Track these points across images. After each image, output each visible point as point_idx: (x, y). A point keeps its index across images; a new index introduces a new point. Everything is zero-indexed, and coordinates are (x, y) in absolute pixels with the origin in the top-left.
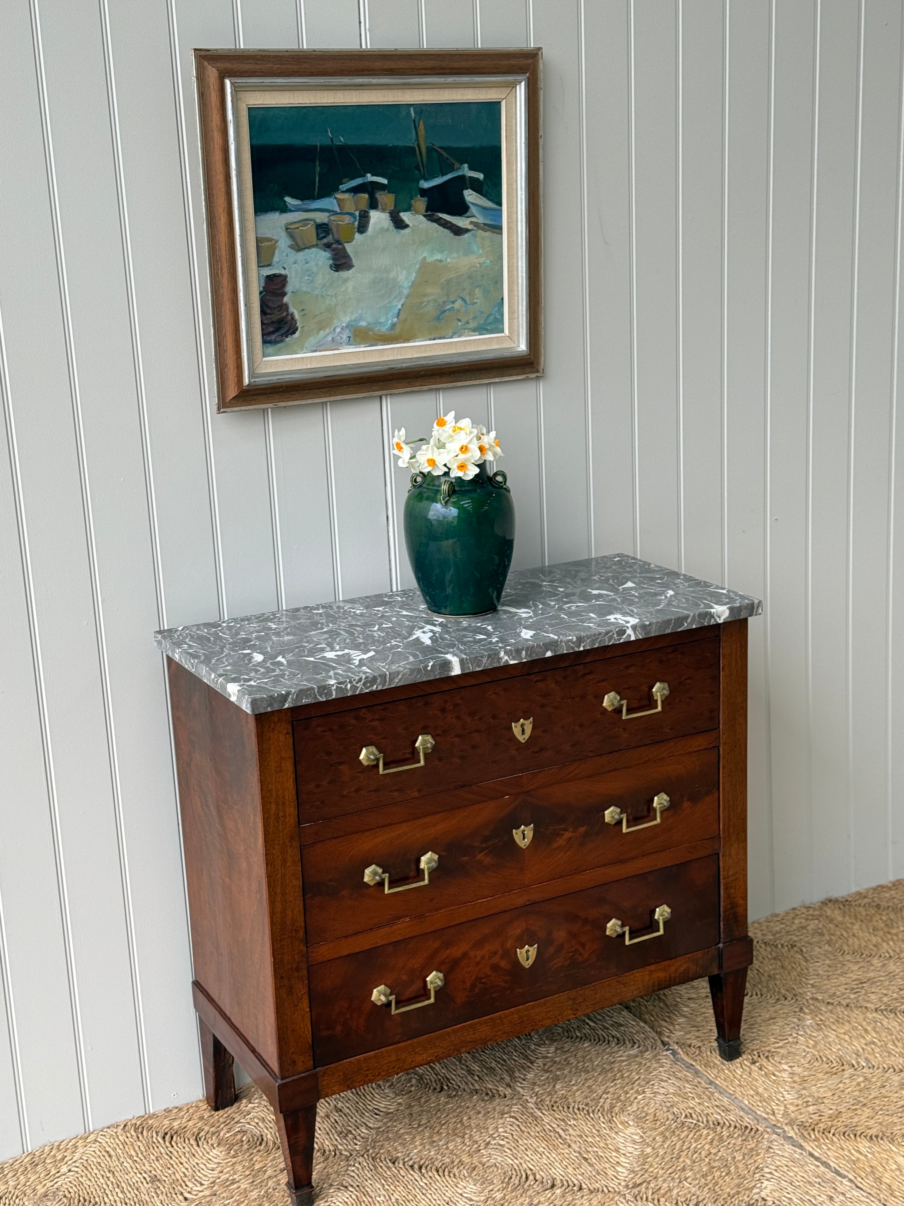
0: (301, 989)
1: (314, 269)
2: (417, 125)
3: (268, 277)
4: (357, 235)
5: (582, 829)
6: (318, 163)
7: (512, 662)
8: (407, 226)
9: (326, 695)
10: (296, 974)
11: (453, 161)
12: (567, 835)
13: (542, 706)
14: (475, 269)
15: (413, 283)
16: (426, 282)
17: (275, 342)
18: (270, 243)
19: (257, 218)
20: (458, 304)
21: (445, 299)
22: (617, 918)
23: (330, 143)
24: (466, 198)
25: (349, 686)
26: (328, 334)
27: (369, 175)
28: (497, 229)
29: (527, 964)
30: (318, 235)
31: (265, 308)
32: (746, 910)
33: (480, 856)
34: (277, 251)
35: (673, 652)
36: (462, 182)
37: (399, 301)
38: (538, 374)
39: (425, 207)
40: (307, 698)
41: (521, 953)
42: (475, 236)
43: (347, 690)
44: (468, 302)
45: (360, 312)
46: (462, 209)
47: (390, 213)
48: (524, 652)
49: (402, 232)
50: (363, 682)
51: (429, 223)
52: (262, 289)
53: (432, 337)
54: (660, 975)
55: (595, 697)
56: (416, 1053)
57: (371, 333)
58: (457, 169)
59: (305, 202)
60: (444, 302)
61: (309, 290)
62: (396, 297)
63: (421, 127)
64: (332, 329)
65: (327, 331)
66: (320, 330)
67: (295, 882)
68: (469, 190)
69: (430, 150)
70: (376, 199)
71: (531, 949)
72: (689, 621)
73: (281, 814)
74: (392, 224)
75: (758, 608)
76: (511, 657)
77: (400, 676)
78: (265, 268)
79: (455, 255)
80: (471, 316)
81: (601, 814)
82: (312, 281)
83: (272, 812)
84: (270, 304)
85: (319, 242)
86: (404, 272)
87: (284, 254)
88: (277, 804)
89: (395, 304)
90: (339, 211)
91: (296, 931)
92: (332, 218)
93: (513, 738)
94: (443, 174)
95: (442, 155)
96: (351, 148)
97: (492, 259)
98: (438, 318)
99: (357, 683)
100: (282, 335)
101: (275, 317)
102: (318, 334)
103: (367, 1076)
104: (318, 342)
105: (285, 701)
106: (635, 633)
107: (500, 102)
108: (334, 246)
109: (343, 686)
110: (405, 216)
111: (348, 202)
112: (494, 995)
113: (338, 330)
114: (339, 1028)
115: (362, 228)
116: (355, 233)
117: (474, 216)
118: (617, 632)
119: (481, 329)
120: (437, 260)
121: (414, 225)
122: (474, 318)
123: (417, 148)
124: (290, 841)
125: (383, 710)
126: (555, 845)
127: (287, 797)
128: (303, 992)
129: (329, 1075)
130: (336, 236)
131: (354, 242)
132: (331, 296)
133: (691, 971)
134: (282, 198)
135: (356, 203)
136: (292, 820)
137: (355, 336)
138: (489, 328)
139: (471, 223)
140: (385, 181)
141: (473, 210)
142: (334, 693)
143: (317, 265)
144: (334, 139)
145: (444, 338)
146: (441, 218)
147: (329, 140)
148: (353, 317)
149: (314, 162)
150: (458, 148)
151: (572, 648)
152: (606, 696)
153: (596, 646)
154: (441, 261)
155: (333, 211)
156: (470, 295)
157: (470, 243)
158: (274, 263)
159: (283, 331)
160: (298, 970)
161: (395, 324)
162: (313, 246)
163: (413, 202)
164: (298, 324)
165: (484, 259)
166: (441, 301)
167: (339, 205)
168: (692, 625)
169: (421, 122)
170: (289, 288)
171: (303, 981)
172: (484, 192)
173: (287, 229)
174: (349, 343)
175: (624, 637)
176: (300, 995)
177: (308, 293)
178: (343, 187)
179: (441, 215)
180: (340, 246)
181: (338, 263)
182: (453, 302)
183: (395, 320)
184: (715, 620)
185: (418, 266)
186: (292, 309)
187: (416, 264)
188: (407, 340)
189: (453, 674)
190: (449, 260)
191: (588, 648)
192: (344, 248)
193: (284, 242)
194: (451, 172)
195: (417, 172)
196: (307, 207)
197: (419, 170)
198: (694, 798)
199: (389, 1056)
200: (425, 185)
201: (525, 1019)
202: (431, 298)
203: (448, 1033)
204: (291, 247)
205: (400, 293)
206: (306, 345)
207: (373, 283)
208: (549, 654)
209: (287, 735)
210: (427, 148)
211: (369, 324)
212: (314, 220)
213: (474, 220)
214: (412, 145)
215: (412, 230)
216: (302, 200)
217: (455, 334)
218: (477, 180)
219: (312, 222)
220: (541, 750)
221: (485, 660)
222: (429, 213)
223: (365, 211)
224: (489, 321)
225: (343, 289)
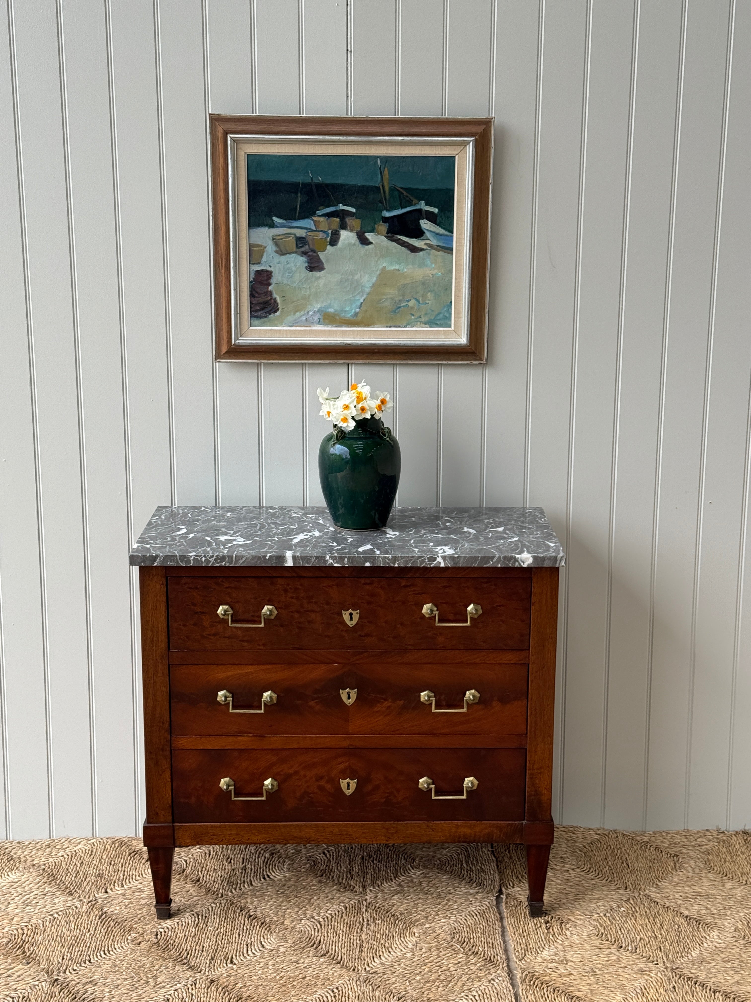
0: (165, 764)
1: (294, 269)
2: (382, 170)
3: (257, 271)
4: (329, 247)
5: (401, 703)
6: (299, 195)
7: (336, 565)
8: (371, 243)
9: (186, 562)
10: (161, 752)
11: (412, 198)
12: (386, 704)
13: (369, 603)
14: (429, 278)
15: (373, 285)
16: (385, 284)
17: (261, 317)
18: (259, 248)
19: (251, 230)
20: (412, 303)
21: (401, 298)
22: (428, 777)
23: (310, 181)
24: (422, 226)
25: (203, 559)
26: (303, 315)
27: (341, 205)
28: (449, 250)
29: (348, 792)
30: (297, 245)
31: (254, 292)
32: (550, 800)
33: (312, 703)
34: (265, 254)
35: (487, 583)
36: (420, 214)
37: (362, 296)
38: (482, 362)
39: (386, 230)
40: (171, 562)
41: (343, 783)
42: (429, 254)
43: (202, 561)
44: (421, 302)
45: (329, 302)
46: (419, 233)
47: (356, 233)
48: (346, 560)
49: (367, 247)
50: (214, 558)
51: (390, 242)
52: (252, 279)
53: (389, 325)
54: (466, 830)
55: (415, 605)
56: (252, 833)
57: (338, 318)
58: (415, 205)
59: (288, 221)
60: (400, 300)
61: (289, 283)
62: (359, 294)
63: (386, 172)
64: (306, 312)
65: (302, 313)
66: (297, 311)
67: (163, 689)
68: (425, 220)
69: (392, 190)
70: (346, 222)
71: (351, 782)
72: (494, 560)
73: (155, 639)
74: (358, 241)
75: (560, 561)
76: (335, 561)
77: (244, 559)
78: (255, 265)
79: (411, 266)
80: (423, 313)
81: (417, 694)
82: (291, 277)
83: (149, 636)
84: (258, 290)
85: (298, 250)
86: (367, 276)
87: (271, 257)
88: (153, 631)
89: (358, 298)
90: (315, 229)
91: (163, 723)
92: (309, 234)
93: (343, 623)
94: (402, 208)
95: (402, 193)
96: (327, 185)
97: (443, 272)
98: (394, 312)
99: (210, 558)
100: (266, 313)
101: (261, 300)
102: (294, 314)
103: (212, 839)
104: (295, 320)
105: (155, 561)
106: (444, 561)
107: (454, 157)
108: (310, 253)
109: (199, 559)
110: (369, 236)
111: (323, 223)
112: (319, 809)
113: (311, 313)
114: (193, 800)
115: (334, 241)
116: (327, 245)
117: (429, 239)
118: (428, 558)
119: (431, 323)
120: (395, 269)
121: (377, 243)
122: (426, 314)
123: (381, 188)
124: (161, 659)
125: (237, 581)
126: (375, 709)
127: (160, 628)
128: (166, 767)
129: (183, 831)
130: (311, 247)
131: (326, 252)
132: (306, 288)
133: (495, 835)
134: (270, 217)
135: (329, 225)
136: (163, 645)
137: (324, 318)
138: (438, 323)
139: (426, 244)
140: (354, 210)
141: (428, 234)
142: (192, 562)
143: (295, 266)
144: (314, 179)
145: (399, 327)
146: (400, 239)
147: (310, 179)
148: (323, 305)
149: (296, 193)
150: (417, 189)
151: (388, 563)
152: (425, 606)
153: (410, 565)
154: (399, 270)
155: (310, 229)
156: (423, 296)
157: (425, 259)
158: (262, 262)
159: (266, 310)
160: (163, 750)
161: (358, 313)
162: (293, 253)
163: (376, 226)
164: (279, 306)
165: (436, 271)
166: (397, 299)
167: (315, 225)
168: (498, 564)
169: (386, 169)
170: (273, 281)
171: (166, 759)
172: (438, 222)
173: (273, 239)
174: (319, 323)
175: (435, 563)
176: (164, 768)
177: (288, 285)
178: (319, 213)
179: (399, 237)
180: (314, 254)
181: (312, 266)
182: (408, 301)
183: (358, 310)
184: (520, 564)
185: (378, 272)
186: (275, 295)
187: (377, 271)
188: (368, 326)
189: (286, 565)
190: (405, 270)
191: (402, 566)
192: (318, 256)
193: (271, 248)
194: (409, 206)
195: (380, 205)
196: (289, 224)
197: (382, 203)
198: (504, 700)
199: (230, 830)
200: (387, 214)
201: (344, 833)
202: (389, 297)
203: (279, 826)
204: (276, 252)
205: (363, 291)
206: (285, 321)
207: (341, 282)
208: (368, 564)
209: (162, 586)
210: (390, 188)
211: (336, 311)
212: (295, 235)
213: (428, 242)
214: (377, 185)
215: (375, 246)
216: (285, 220)
217: (409, 324)
218: (433, 213)
219: (293, 236)
220: (367, 635)
221: (313, 560)
222: (389, 235)
223: (336, 231)
224: (439, 318)
225: (316, 284)
